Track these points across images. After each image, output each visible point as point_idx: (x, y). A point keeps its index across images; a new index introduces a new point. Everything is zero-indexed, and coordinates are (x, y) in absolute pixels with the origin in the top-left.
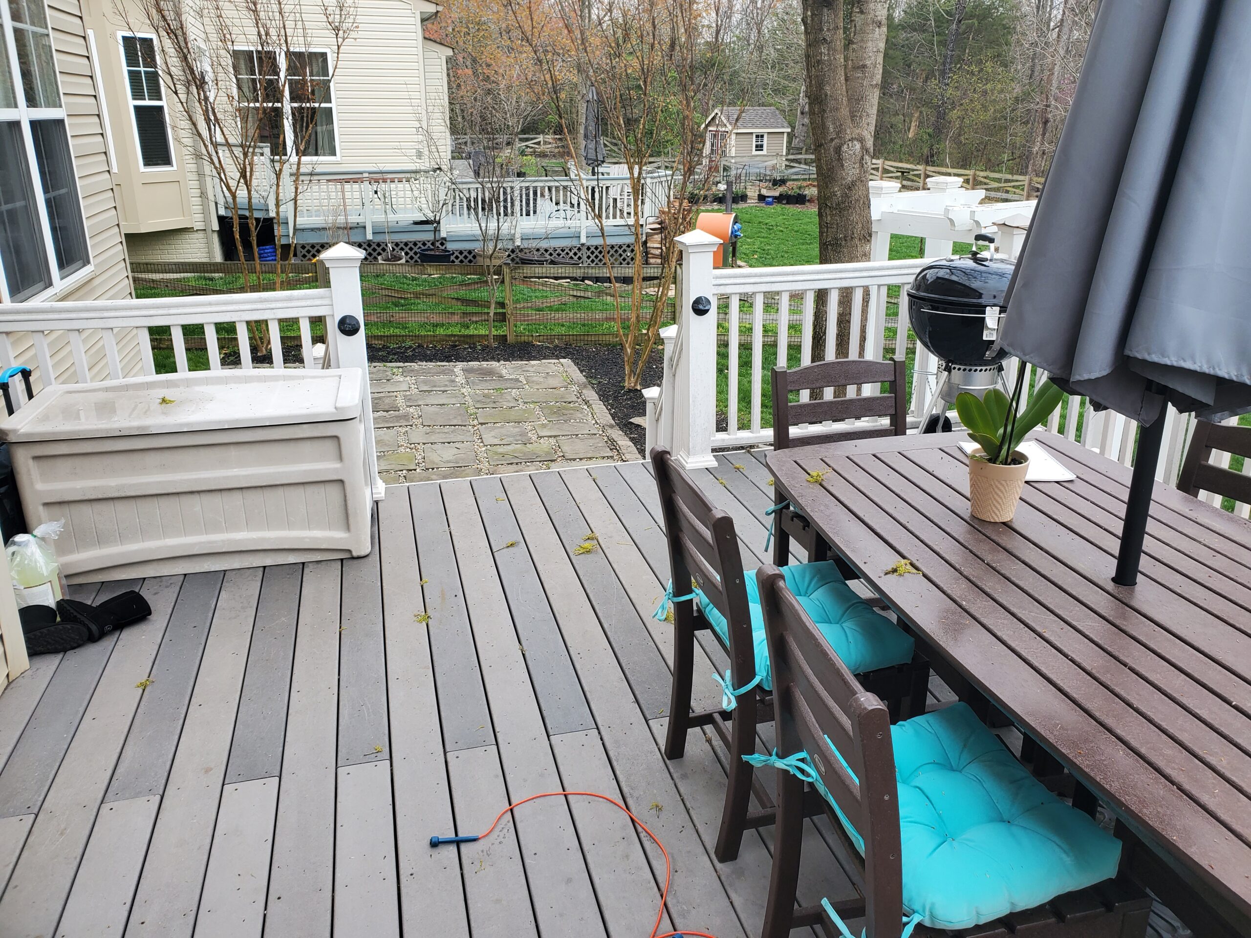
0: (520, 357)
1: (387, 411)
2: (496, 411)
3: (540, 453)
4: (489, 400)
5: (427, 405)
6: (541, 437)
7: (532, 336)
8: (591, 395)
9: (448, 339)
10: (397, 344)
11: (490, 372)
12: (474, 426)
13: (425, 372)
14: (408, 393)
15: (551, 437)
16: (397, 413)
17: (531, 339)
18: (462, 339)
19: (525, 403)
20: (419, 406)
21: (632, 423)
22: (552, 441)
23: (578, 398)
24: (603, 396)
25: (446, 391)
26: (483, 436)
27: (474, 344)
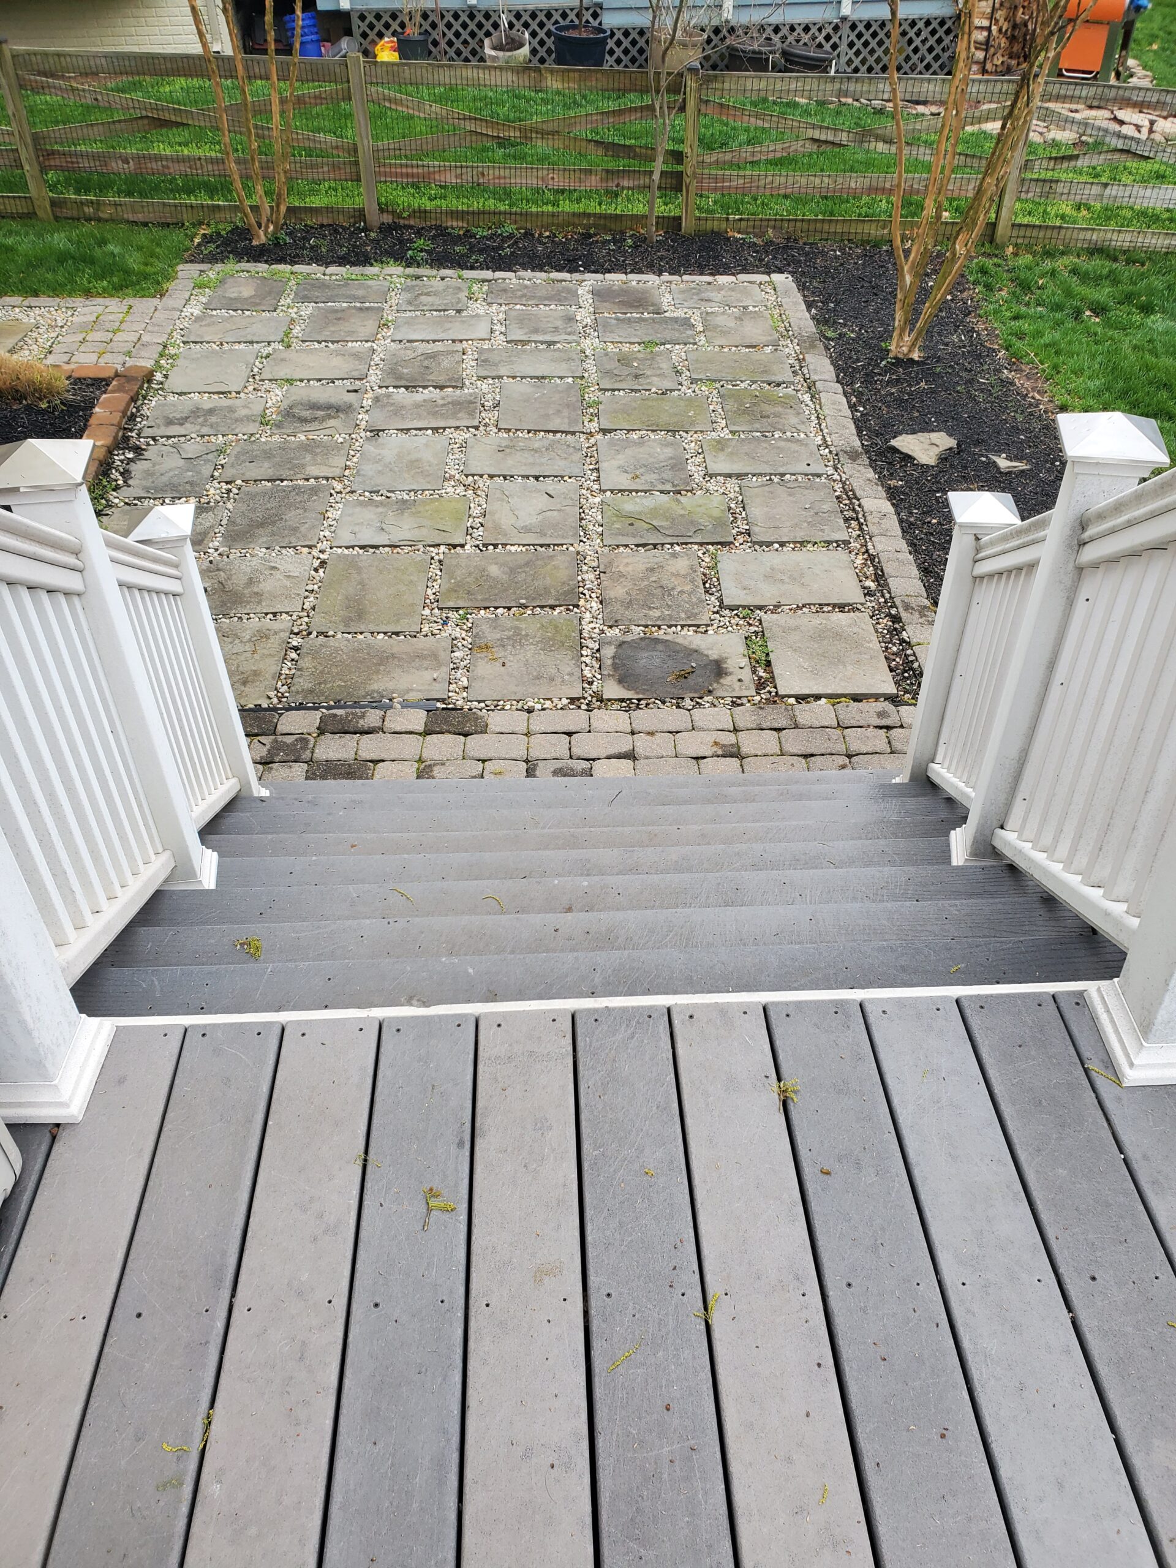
0: (700, 266)
1: (442, 388)
2: (634, 400)
3: (705, 522)
4: (626, 371)
5: (514, 377)
6: (711, 476)
7: (727, 219)
8: (822, 367)
9: (577, 221)
10: (490, 228)
11: (638, 301)
12: (591, 434)
13: (527, 296)
14: (486, 345)
15: (730, 476)
16: (458, 392)
17: (724, 225)
18: (602, 222)
19: (694, 381)
20: (500, 377)
21: (895, 450)
22: (732, 485)
23: (795, 373)
24: (845, 373)
25: (554, 343)
26: (603, 466)
27: (622, 233)
